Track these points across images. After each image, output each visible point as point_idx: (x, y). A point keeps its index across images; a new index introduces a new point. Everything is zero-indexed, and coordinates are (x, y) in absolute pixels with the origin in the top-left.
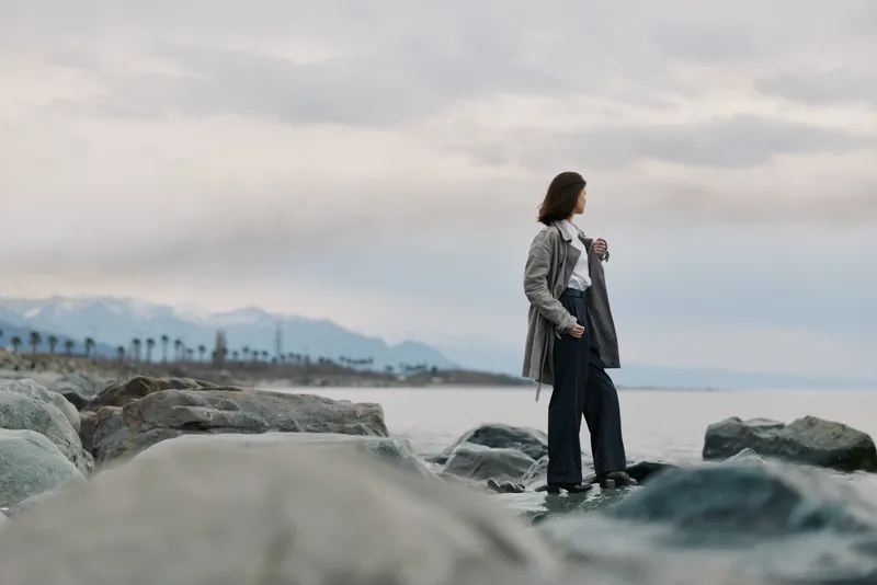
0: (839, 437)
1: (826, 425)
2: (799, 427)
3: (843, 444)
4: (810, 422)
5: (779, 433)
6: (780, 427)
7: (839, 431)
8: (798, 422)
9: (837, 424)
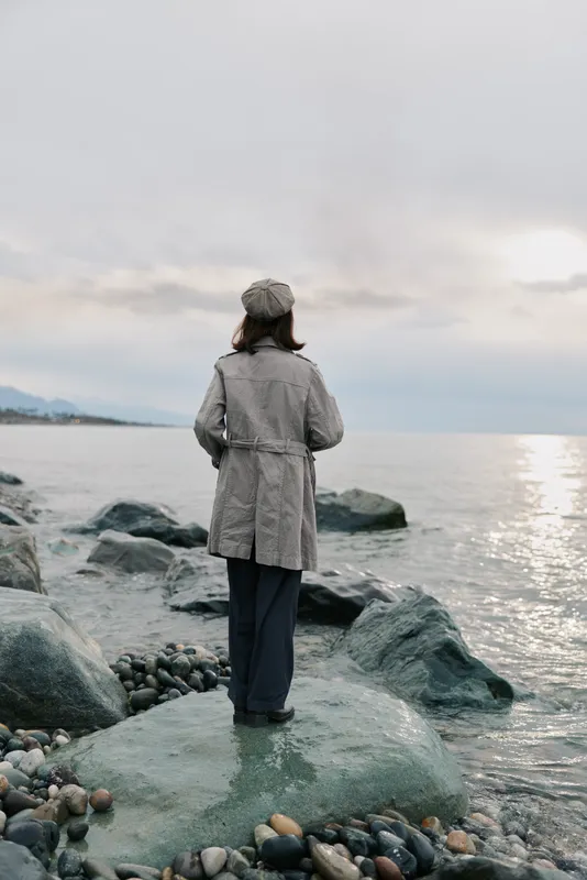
0: (379, 505)
1: (369, 495)
2: (351, 497)
3: (384, 510)
4: (358, 493)
5: (333, 499)
6: (334, 495)
7: (379, 500)
8: (347, 493)
9: (377, 496)
